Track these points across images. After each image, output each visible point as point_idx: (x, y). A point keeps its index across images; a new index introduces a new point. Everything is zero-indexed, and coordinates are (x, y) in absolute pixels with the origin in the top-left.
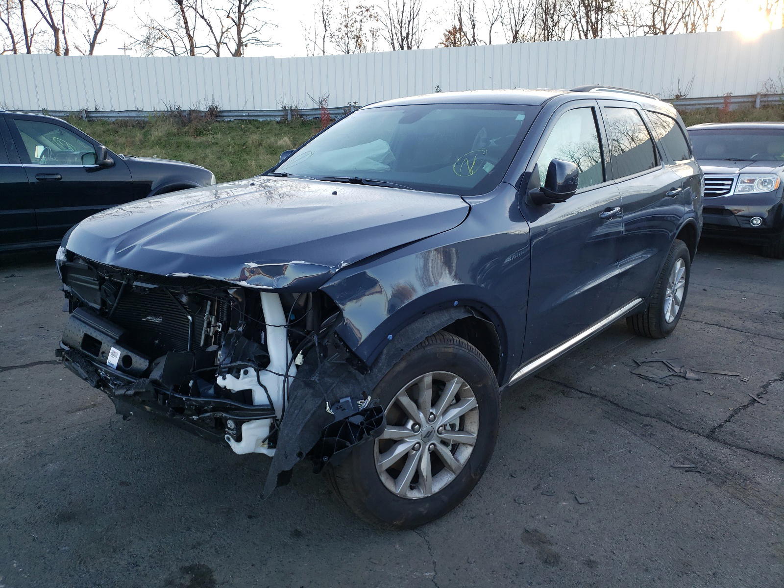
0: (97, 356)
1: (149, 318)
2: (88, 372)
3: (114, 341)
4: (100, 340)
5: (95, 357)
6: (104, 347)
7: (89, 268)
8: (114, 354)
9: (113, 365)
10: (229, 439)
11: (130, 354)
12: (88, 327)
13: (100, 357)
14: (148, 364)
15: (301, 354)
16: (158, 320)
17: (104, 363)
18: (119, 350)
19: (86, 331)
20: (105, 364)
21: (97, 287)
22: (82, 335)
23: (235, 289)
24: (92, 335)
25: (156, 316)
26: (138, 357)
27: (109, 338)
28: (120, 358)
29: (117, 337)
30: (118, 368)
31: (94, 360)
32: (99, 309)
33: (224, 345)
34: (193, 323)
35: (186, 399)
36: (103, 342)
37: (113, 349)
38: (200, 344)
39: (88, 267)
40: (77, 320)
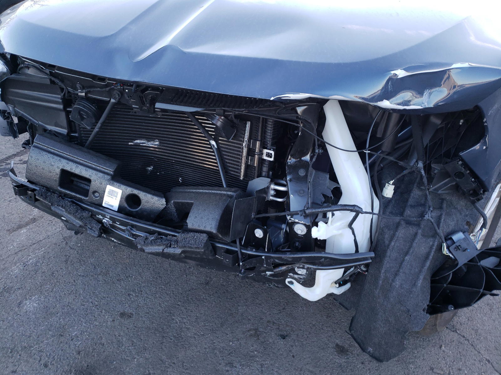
0: (87, 196)
1: (138, 141)
2: (81, 219)
3: (109, 177)
4: (87, 176)
5: (85, 198)
6: (95, 185)
7: (52, 82)
8: (112, 193)
9: (112, 206)
10: (291, 283)
11: (136, 192)
12: (64, 161)
13: (91, 197)
14: (165, 203)
15: (393, 184)
16: (154, 144)
17: (99, 205)
18: (118, 188)
19: (64, 166)
20: (101, 205)
21: (61, 107)
22: (58, 171)
23: (306, 107)
24: (73, 171)
25: (149, 139)
26: (149, 196)
27: (101, 175)
28: (121, 198)
29: (111, 171)
30: (121, 210)
31: (81, 201)
32: (66, 134)
33: (290, 180)
34: (219, 149)
35: (265, 256)
36: (92, 178)
37: (109, 188)
38: (240, 176)
39: (51, 80)
40: (44, 153)
